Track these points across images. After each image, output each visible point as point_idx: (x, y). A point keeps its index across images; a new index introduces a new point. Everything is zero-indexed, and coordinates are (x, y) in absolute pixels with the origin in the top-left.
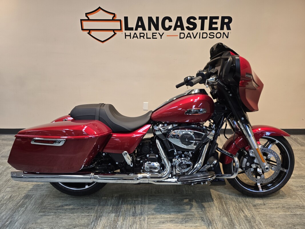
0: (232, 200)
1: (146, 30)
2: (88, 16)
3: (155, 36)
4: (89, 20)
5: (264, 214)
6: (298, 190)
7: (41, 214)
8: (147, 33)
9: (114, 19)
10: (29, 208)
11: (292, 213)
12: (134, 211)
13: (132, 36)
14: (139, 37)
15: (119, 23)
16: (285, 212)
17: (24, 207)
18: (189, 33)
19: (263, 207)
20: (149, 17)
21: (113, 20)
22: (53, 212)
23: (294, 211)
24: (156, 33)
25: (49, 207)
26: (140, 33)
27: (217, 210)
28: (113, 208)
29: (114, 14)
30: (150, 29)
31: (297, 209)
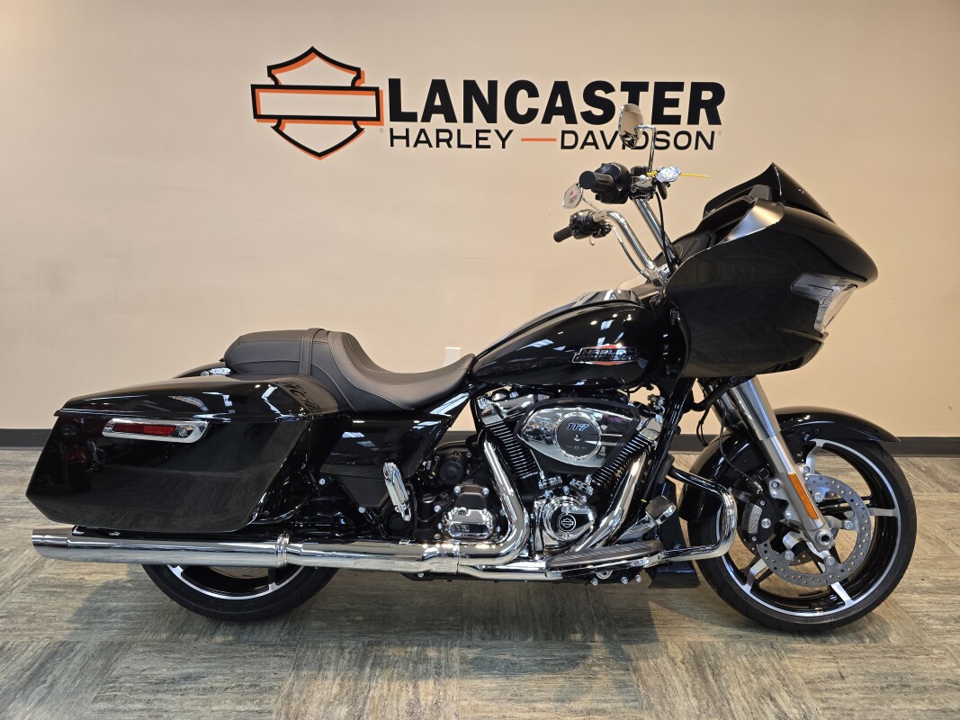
0: (737, 662)
1: (455, 121)
2: (277, 76)
3: (486, 139)
4: (277, 86)
5: (842, 709)
6: (949, 631)
7: (102, 705)
8: (459, 131)
9: (356, 85)
10: (59, 687)
11: (935, 704)
12: (412, 697)
13: (412, 140)
14: (433, 141)
15: (374, 97)
16: (912, 701)
17: (44, 682)
18: (590, 133)
19: (839, 686)
20: (466, 83)
21: (354, 88)
22: (140, 701)
23: (942, 701)
24: (489, 131)
25: (127, 685)
26: (438, 131)
27: (687, 694)
28: (341, 686)
29: (357, 70)
30: (468, 118)
31: (948, 694)
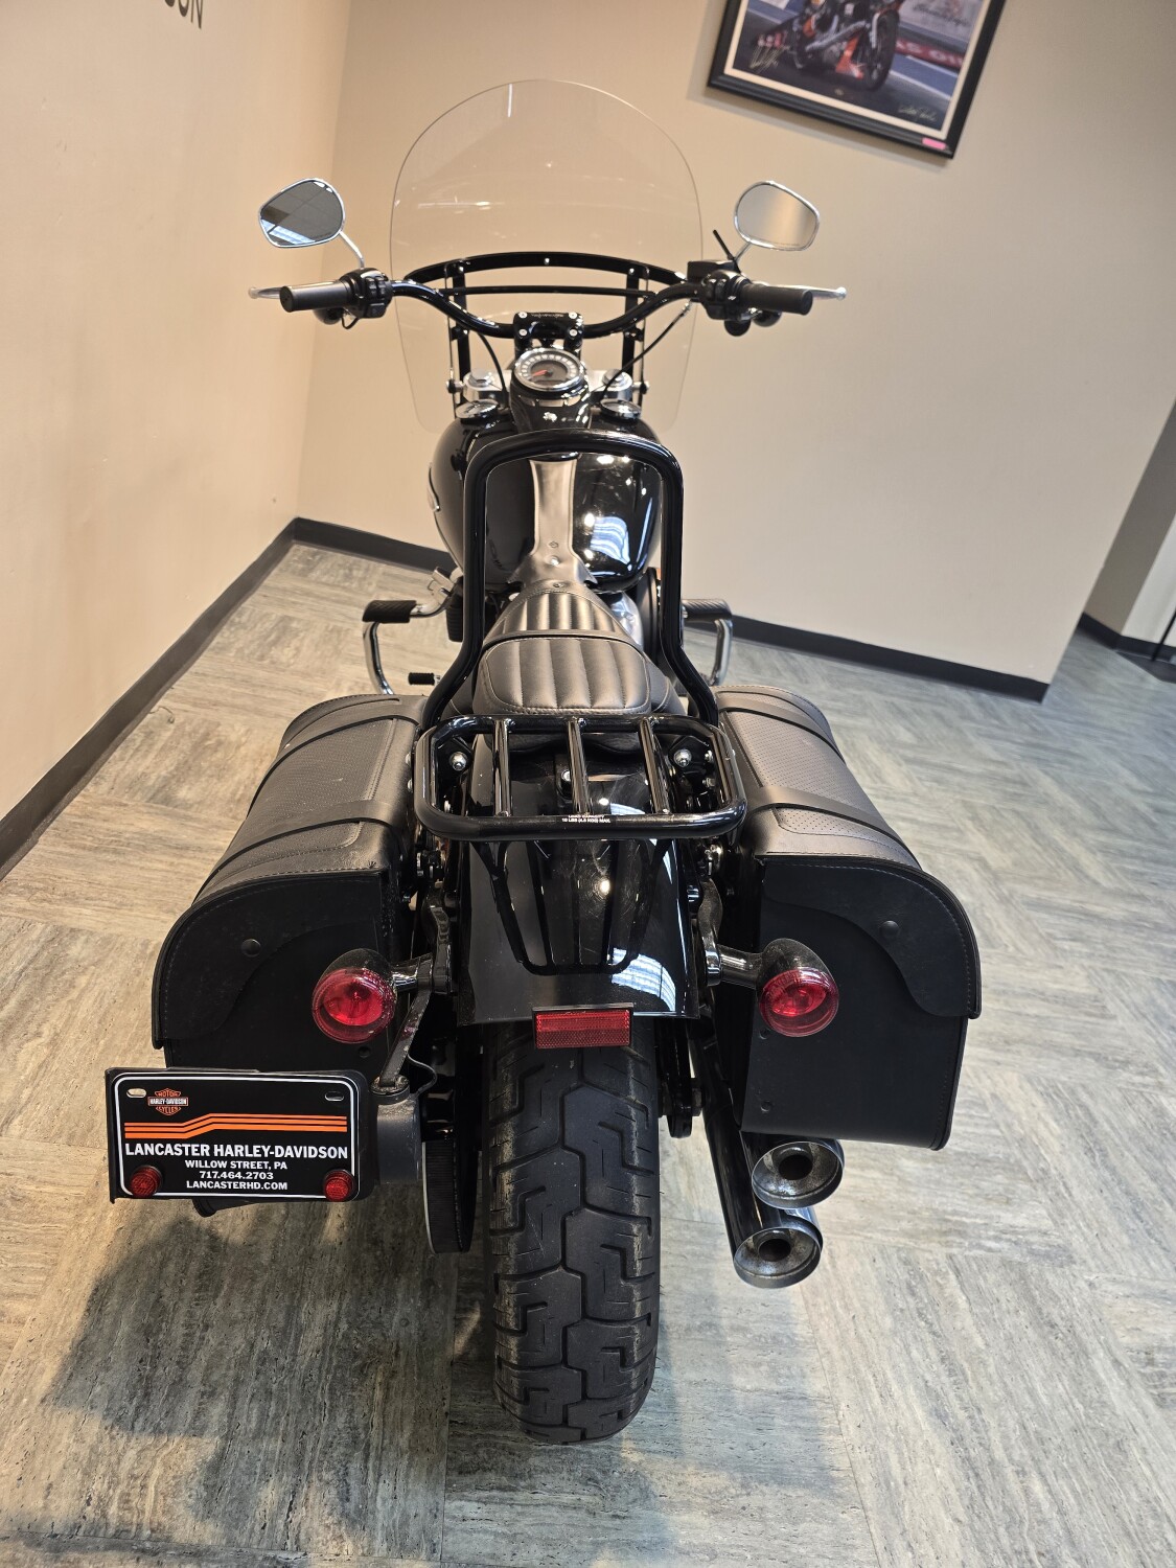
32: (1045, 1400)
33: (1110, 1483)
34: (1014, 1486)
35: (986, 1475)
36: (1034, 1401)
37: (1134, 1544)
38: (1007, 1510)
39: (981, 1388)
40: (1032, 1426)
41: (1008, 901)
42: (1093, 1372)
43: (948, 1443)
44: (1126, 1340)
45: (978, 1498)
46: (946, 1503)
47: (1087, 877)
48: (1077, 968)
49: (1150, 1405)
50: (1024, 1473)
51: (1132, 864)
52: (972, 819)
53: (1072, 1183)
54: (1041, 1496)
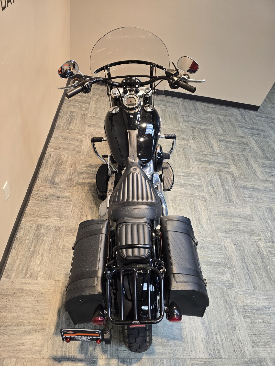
32: (223, 319)
33: (232, 335)
34: (214, 337)
35: (210, 335)
36: (221, 319)
37: (234, 347)
38: (213, 342)
39: (211, 317)
40: (220, 324)
41: (237, 187)
42: (233, 312)
43: (204, 329)
44: (240, 304)
45: (208, 340)
46: (202, 341)
47: (257, 176)
48: (249, 207)
49: (242, 318)
50: (217, 334)
51: (268, 170)
52: (232, 160)
53: (237, 267)
54: (219, 338)
